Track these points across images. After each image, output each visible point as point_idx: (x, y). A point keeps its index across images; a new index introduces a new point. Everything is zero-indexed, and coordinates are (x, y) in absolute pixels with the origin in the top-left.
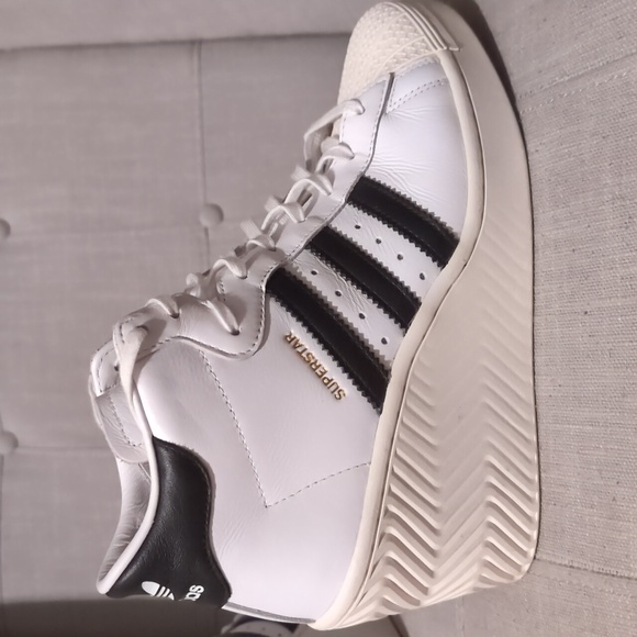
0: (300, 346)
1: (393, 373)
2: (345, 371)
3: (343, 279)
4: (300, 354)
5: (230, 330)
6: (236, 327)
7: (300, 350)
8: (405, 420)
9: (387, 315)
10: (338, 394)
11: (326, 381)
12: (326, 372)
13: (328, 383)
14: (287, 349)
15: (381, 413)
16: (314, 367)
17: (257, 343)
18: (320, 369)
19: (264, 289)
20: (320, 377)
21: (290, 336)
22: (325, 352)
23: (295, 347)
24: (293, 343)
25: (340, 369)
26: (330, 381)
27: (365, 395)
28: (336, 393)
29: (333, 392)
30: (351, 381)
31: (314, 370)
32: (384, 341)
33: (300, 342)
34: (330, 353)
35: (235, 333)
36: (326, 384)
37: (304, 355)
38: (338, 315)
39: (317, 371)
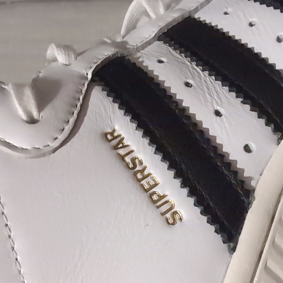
0: (124, 147)
1: (257, 194)
2: (184, 185)
3: (198, 69)
4: (122, 158)
5: (25, 117)
6: (35, 114)
7: (122, 152)
8: (271, 265)
9: (255, 114)
10: (171, 219)
11: (155, 197)
12: (156, 185)
13: (156, 201)
14: (104, 149)
15: (233, 250)
16: (139, 176)
17: (61, 137)
18: (148, 179)
19: (90, 76)
20: (146, 191)
21: (112, 134)
22: (159, 157)
23: (116, 148)
24: (115, 142)
25: (178, 182)
26: (161, 197)
27: (211, 221)
28: (168, 215)
29: (163, 214)
30: (192, 200)
31: (139, 181)
32: (247, 149)
33: (126, 142)
34: (164, 159)
35: (32, 121)
36: (154, 202)
37: (128, 159)
38: (184, 110)
39: (144, 182)
